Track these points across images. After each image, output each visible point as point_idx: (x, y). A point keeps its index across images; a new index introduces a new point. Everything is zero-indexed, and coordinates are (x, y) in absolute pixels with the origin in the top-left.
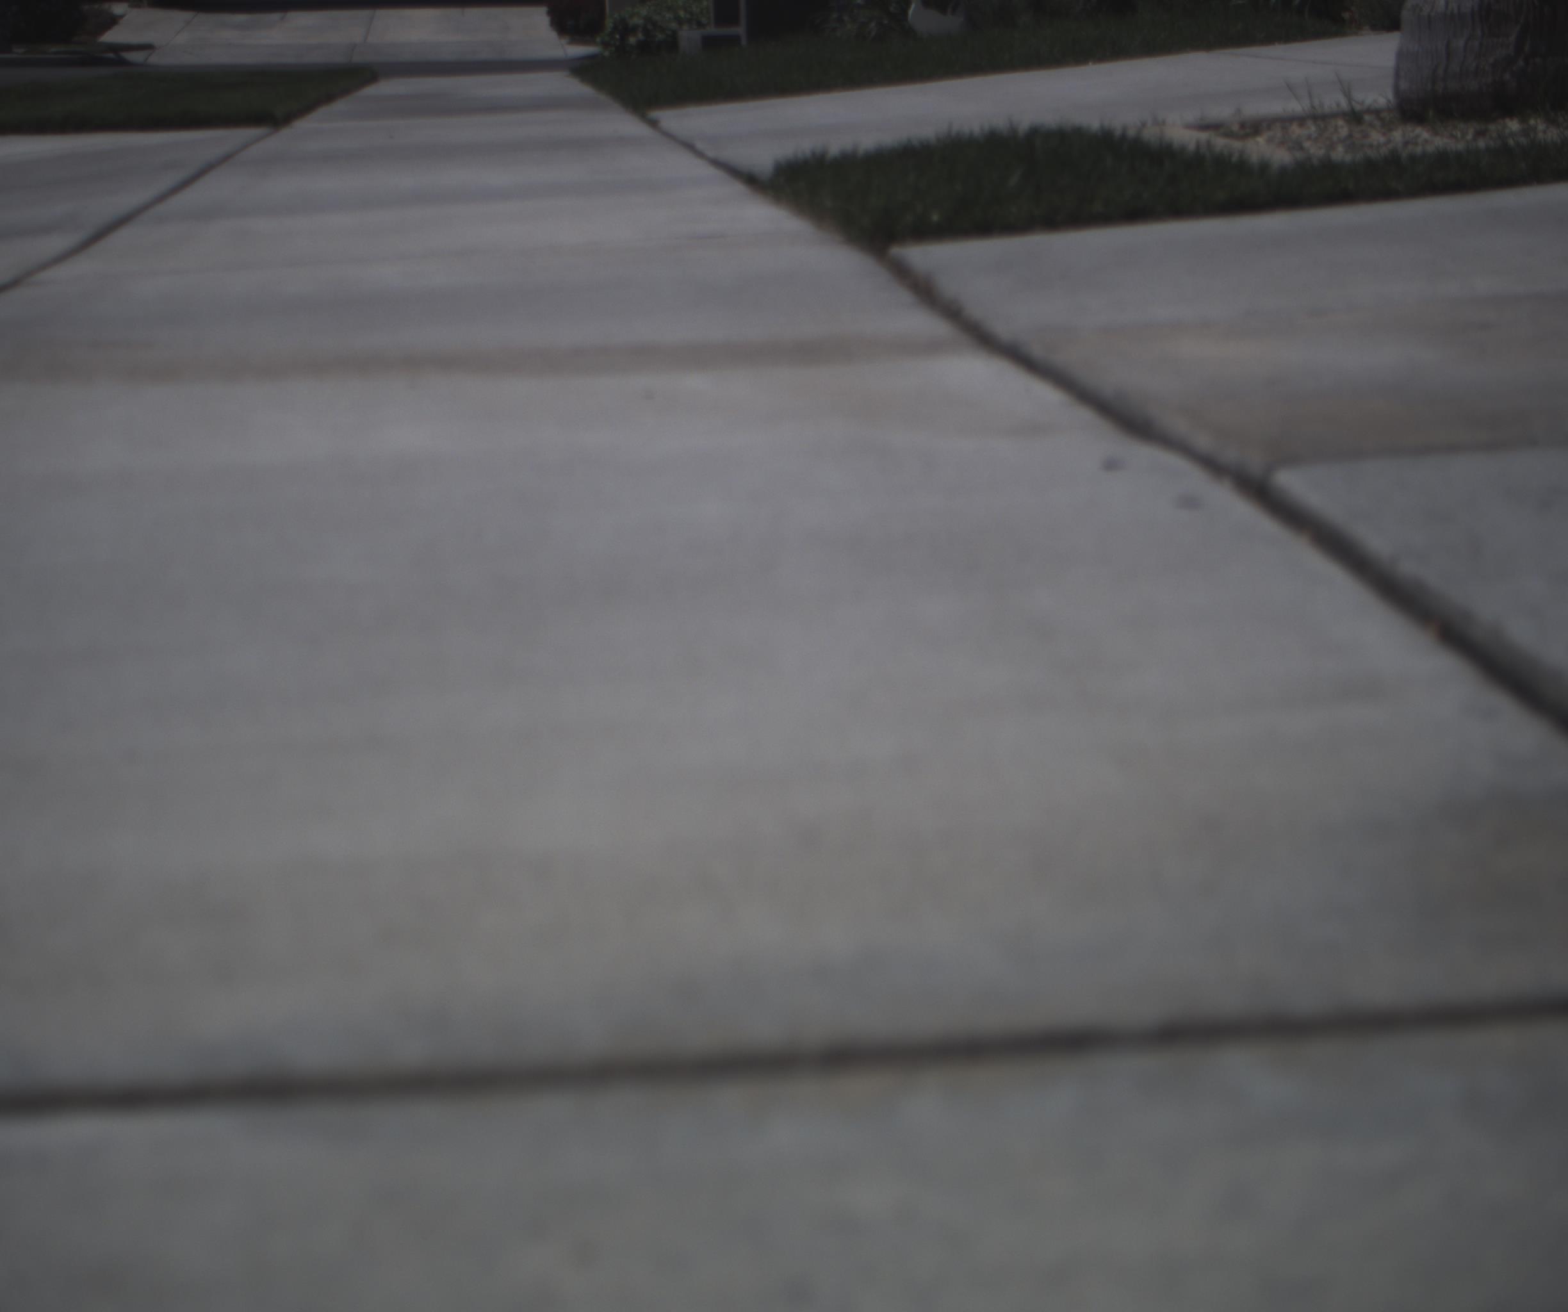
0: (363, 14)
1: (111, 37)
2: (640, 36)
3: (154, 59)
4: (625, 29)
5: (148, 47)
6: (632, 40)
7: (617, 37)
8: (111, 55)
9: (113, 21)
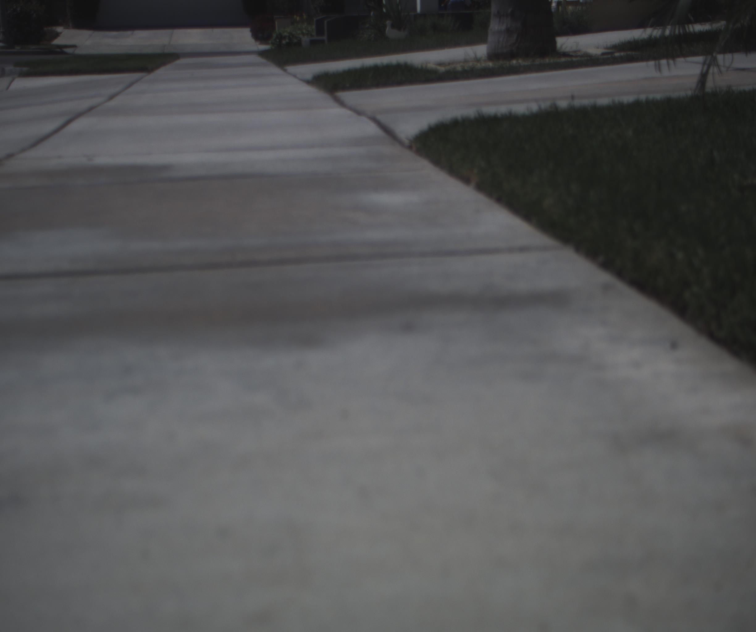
0: (168, 31)
1: (57, 42)
2: (287, 40)
3: (78, 52)
4: (281, 37)
5: (74, 46)
6: (284, 42)
7: (278, 41)
8: (58, 50)
9: (57, 35)
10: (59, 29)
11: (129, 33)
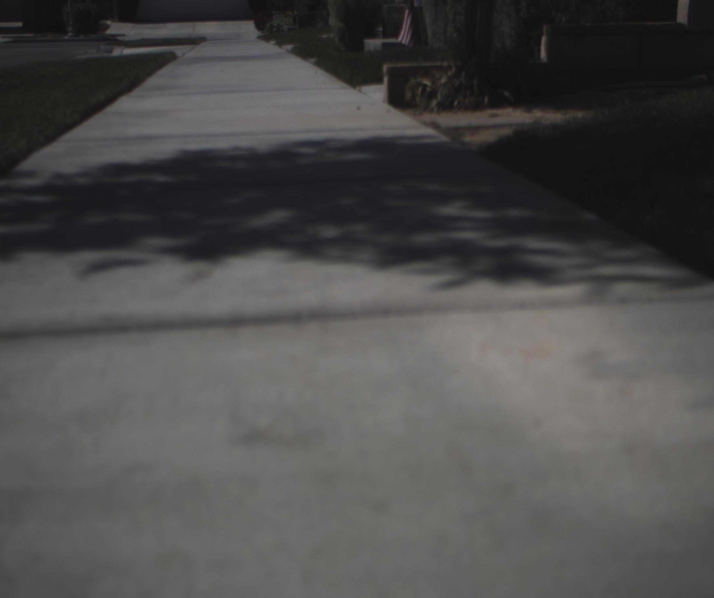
0: (191, 24)
1: (109, 32)
2: (276, 29)
3: (126, 39)
4: (272, 27)
5: (123, 35)
6: (274, 30)
7: (270, 29)
8: (112, 38)
9: (107, 27)
10: (109, 22)
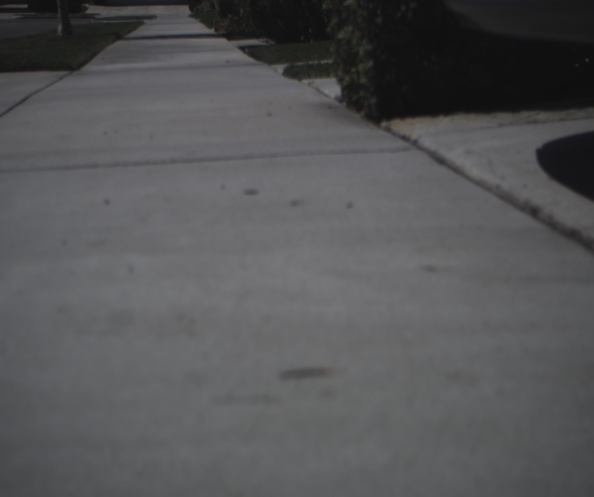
9: (87, 9)
10: (87, 5)
11: (124, 8)
